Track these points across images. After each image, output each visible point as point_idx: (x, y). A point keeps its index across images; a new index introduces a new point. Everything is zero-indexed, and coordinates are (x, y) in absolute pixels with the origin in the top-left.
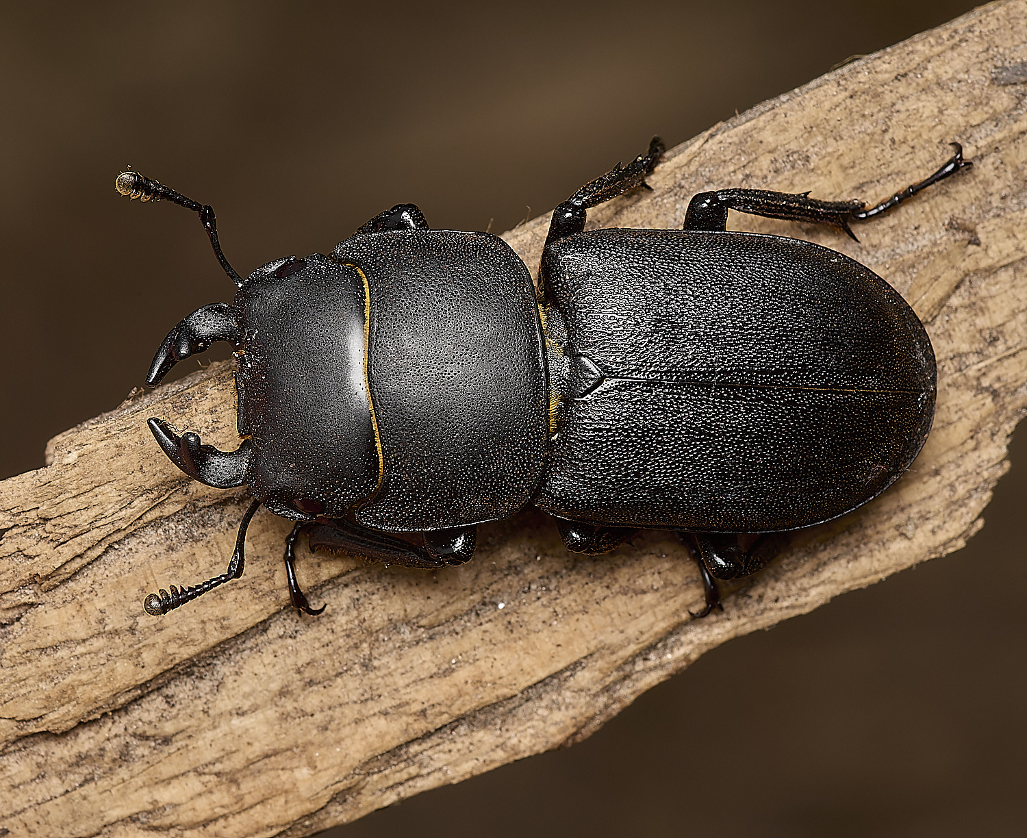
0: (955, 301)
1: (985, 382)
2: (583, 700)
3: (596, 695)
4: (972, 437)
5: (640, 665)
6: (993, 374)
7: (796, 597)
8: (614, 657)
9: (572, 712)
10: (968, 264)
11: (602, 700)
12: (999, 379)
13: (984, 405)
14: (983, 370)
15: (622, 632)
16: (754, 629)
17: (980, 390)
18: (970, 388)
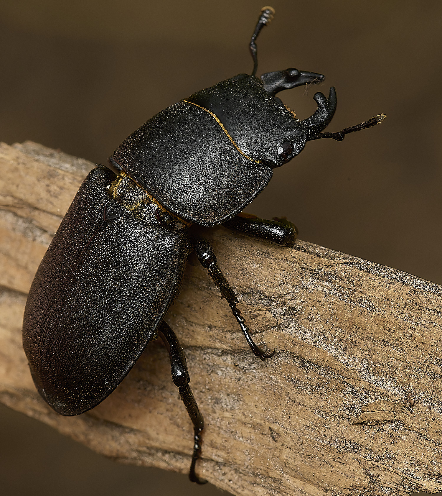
0: (386, 427)
1: (372, 472)
2: (127, 447)
3: (133, 450)
4: (350, 490)
5: (159, 454)
6: (378, 472)
7: (238, 487)
8: (147, 441)
9: (119, 447)
10: (401, 416)
11: (134, 454)
12: (378, 476)
13: (364, 480)
14: (375, 466)
15: (158, 434)
16: (214, 483)
17: (367, 473)
18: (365, 469)
